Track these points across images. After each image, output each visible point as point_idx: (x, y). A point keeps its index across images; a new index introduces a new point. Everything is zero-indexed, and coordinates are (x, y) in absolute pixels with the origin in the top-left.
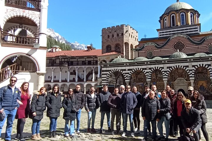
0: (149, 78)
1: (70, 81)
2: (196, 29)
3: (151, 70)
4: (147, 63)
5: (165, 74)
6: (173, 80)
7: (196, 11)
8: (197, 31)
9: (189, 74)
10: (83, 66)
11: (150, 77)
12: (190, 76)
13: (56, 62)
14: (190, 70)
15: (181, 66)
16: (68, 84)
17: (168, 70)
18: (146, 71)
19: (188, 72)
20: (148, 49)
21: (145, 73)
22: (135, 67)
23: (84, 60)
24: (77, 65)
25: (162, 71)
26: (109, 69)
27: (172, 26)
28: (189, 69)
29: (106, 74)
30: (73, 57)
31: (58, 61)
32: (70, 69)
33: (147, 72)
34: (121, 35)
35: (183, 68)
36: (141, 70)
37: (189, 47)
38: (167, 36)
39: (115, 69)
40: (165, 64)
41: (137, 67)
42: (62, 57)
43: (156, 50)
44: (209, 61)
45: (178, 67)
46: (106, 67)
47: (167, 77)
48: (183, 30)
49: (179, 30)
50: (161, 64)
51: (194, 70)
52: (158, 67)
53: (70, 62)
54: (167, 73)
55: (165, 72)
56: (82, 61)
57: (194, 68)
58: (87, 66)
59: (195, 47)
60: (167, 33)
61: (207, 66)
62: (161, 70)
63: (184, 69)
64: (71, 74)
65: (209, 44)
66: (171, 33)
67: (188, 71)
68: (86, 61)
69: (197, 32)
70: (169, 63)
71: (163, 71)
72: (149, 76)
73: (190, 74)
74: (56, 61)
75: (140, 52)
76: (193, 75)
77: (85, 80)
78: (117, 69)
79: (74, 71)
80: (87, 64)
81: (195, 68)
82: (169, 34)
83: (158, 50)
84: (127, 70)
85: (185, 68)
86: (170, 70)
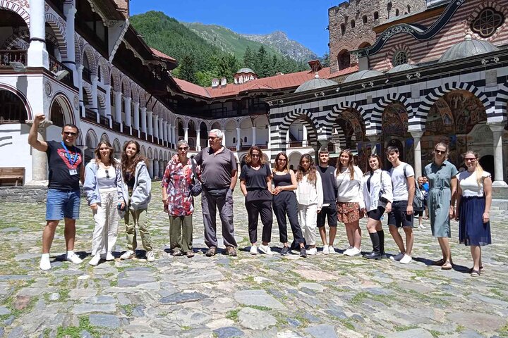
0: (372, 128)
3: (379, 104)
4: (368, 85)
5: (415, 114)
6: (464, 130)
9: (485, 105)
11: (374, 124)
12: (488, 111)
14: (489, 94)
15: (462, 84)
17: (423, 98)
18: (365, 107)
19: (482, 99)
20: (394, 46)
21: (362, 113)
25: (405, 104)
26: (285, 110)
28: (487, 90)
29: (279, 124)
30: (276, 92)
33: (367, 112)
34: (372, 17)
35: (468, 88)
36: (354, 105)
39: (296, 110)
40: (415, 82)
41: (344, 99)
42: (253, 94)
43: (417, 46)
45: (451, 87)
46: (279, 107)
51: (501, 91)
52: (395, 95)
54: (420, 110)
55: (415, 105)
57: (501, 86)
62: (405, 100)
63: (470, 91)
67: (484, 97)
70: (425, 80)
71: (409, 105)
72: (372, 121)
73: (489, 107)
74: (245, 102)
75: (373, 57)
76: (497, 108)
78: (300, 110)
81: (506, 85)
83: (421, 45)
84: (321, 109)
85: (473, 87)
86: (428, 98)
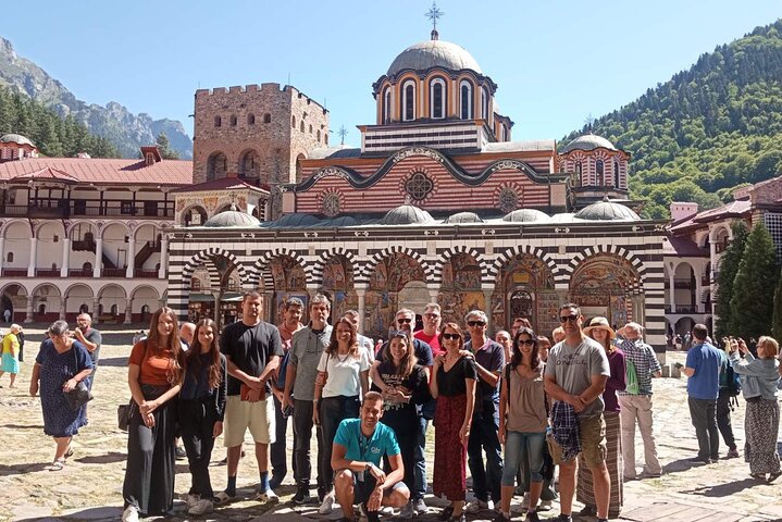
0: (314, 282)
1: (72, 274)
2: (473, 136)
3: (322, 257)
4: (311, 235)
5: (361, 272)
6: (396, 288)
7: (480, 77)
8: (475, 140)
9: (426, 272)
10: (126, 221)
11: (316, 278)
12: (428, 278)
13: (13, 201)
14: (429, 262)
15: (407, 249)
16: (63, 285)
17: (370, 258)
18: (307, 258)
19: (423, 266)
20: (326, 188)
21: (302, 264)
22: (273, 246)
23: (128, 196)
24: (101, 214)
25: (352, 261)
26: (194, 246)
27: (404, 119)
28: (428, 259)
29: (183, 263)
30: (84, 186)
31: (22, 197)
32: (73, 229)
33: (308, 263)
34: (262, 119)
35: (413, 254)
36: (293, 255)
37: (446, 191)
38: (388, 148)
39: (211, 249)
40: (363, 240)
41: (280, 246)
42: (39, 184)
43: (352, 194)
44: (481, 238)
45: (397, 250)
46: (184, 241)
47: (365, 278)
48: (436, 134)
49: (424, 135)
50: (350, 240)
51: (439, 262)
52: (341, 249)
53: (72, 203)
54: (366, 269)
55: (361, 263)
56: (123, 202)
57: (439, 257)
58: (138, 221)
59: (464, 190)
60: (389, 141)
61: (475, 253)
62: (352, 257)
63: (414, 257)
64: (77, 246)
65: (503, 185)
66: (399, 140)
67: (425, 265)
68: (134, 201)
69: (474, 144)
70: (373, 240)
71: (356, 262)
72: (314, 275)
73: (429, 274)
74: (15, 195)
75: (301, 194)
76: (436, 275)
77: (130, 272)
78: (218, 249)
79: (89, 236)
80: (141, 212)
81: (444, 256)
82: (395, 144)
83: (356, 193)
84: (249, 253)
85: (416, 254)
86: (375, 257)
